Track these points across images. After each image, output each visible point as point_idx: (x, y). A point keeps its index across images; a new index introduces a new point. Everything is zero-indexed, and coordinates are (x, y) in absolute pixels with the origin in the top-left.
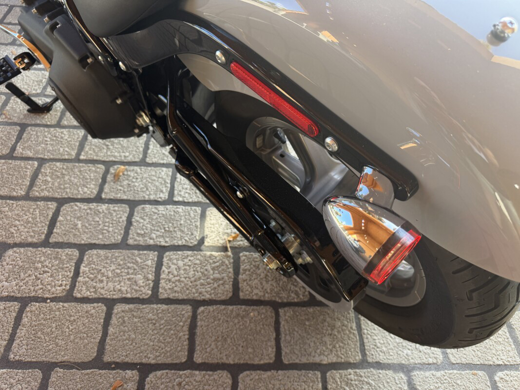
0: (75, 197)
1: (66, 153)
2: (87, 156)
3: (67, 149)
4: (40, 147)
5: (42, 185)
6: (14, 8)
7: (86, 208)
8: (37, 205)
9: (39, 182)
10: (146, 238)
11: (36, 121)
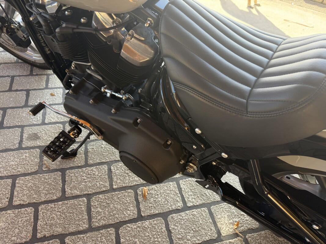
0: (124, 220)
1: (102, 186)
2: (118, 185)
3: (101, 183)
4: (82, 185)
5: (97, 216)
6: (15, 78)
7: (135, 227)
8: (101, 233)
9: (94, 214)
10: (185, 241)
11: (70, 165)
